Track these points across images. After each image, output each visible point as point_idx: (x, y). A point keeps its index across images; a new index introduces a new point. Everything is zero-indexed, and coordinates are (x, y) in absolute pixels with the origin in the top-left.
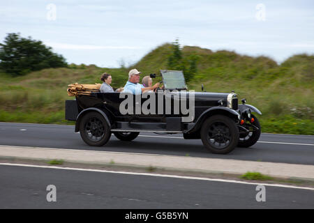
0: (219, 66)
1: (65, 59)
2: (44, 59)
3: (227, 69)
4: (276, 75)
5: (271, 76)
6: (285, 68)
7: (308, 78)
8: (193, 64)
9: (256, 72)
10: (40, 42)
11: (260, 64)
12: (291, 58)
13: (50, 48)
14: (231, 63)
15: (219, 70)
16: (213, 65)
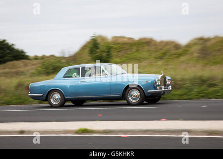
0: (137, 51)
1: (25, 53)
2: (8, 54)
3: (144, 53)
4: (180, 55)
5: (176, 56)
6: (187, 49)
7: (203, 56)
8: (108, 52)
9: (165, 54)
10: (4, 41)
11: (168, 47)
12: (192, 41)
13: (13, 45)
14: (146, 48)
15: (137, 54)
16: (134, 50)
